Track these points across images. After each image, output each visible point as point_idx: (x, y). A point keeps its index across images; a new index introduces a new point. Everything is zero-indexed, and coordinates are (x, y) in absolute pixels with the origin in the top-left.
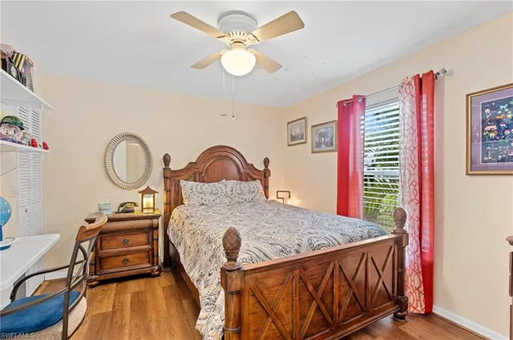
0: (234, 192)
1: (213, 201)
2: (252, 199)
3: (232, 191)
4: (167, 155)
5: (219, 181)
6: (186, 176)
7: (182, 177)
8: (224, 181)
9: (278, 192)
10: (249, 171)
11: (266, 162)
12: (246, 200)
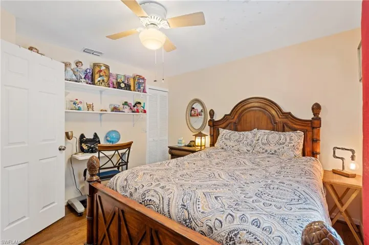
0: (260, 141)
1: (233, 147)
2: (275, 151)
3: (258, 140)
4: (212, 110)
5: (250, 129)
6: (223, 125)
7: (221, 126)
8: (256, 130)
9: (335, 148)
10: (285, 120)
11: (316, 108)
12: (266, 151)
